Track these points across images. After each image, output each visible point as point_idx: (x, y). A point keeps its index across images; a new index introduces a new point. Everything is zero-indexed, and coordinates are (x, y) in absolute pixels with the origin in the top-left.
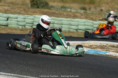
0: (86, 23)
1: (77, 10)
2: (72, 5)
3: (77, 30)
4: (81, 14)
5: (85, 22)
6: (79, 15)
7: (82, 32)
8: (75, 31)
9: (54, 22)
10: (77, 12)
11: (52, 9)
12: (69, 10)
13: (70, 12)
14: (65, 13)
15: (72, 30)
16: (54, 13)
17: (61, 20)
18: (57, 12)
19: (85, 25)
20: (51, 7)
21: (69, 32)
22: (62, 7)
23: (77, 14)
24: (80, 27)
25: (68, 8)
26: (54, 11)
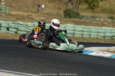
0: (113, 31)
1: (106, 19)
2: (101, 15)
3: (104, 37)
4: (109, 23)
5: (111, 30)
6: (107, 23)
7: (108, 39)
8: (102, 38)
9: (83, 30)
10: (105, 21)
11: (83, 18)
12: (98, 19)
13: (99, 21)
14: (94, 22)
15: (100, 37)
16: (84, 22)
17: (90, 29)
18: (87, 21)
19: (112, 33)
20: (83, 16)
21: (97, 39)
22: (92, 17)
23: (105, 23)
24: (107, 34)
25: (97, 18)
26: (84, 20)
